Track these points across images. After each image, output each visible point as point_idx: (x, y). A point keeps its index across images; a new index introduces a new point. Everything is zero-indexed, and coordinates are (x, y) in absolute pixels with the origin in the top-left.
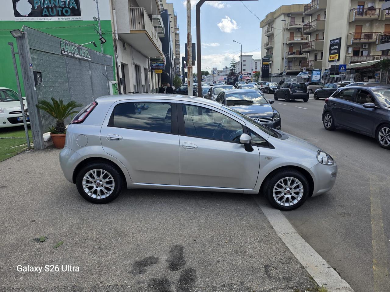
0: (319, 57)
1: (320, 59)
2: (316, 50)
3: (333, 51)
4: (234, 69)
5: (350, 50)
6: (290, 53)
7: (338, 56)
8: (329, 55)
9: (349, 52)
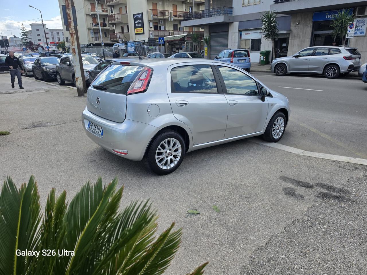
0: (125, 30)
1: (127, 32)
2: (122, 23)
3: (137, 25)
4: (26, 38)
5: (152, 25)
6: (94, 24)
7: (142, 30)
8: (135, 28)
9: (151, 27)
